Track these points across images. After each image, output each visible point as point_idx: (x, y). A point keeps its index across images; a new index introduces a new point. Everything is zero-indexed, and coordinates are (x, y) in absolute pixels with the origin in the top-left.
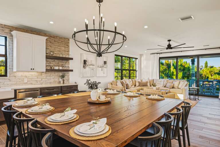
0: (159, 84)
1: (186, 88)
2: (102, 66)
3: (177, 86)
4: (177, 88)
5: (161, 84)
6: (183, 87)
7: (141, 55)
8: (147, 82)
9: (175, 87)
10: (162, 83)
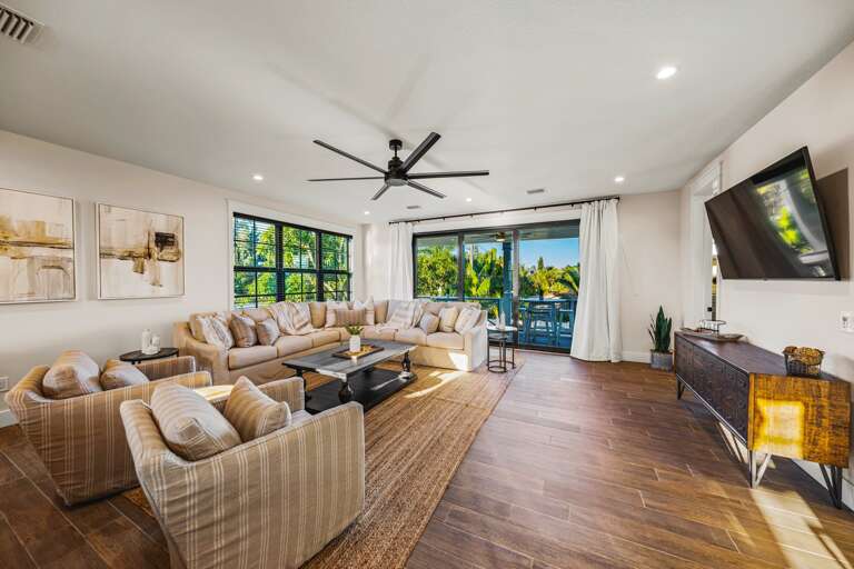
0: (401, 316)
1: (477, 328)
2: (142, 251)
3: (450, 323)
4: (450, 330)
5: (405, 317)
6: (468, 326)
7: (365, 228)
8: (365, 312)
9: (445, 328)
10: (410, 313)
